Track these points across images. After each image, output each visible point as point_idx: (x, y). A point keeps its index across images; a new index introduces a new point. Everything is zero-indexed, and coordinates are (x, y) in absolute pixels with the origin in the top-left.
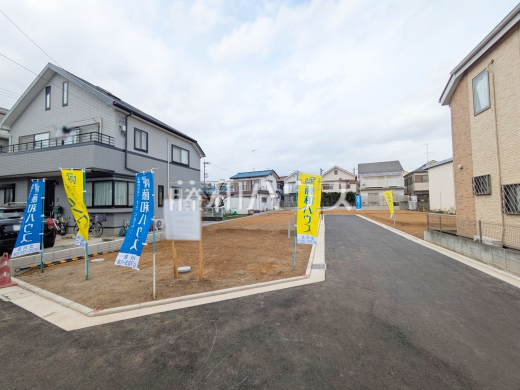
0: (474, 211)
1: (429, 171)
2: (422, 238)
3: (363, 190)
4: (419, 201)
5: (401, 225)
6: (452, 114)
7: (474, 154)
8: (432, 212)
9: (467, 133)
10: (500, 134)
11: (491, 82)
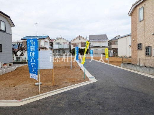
0: (137, 55)
1: (118, 40)
2: (120, 66)
3: (91, 48)
4: (113, 52)
5: (111, 62)
6: (132, 20)
7: (138, 36)
8: (118, 57)
9: (136, 28)
10: (146, 30)
11: (144, 11)
